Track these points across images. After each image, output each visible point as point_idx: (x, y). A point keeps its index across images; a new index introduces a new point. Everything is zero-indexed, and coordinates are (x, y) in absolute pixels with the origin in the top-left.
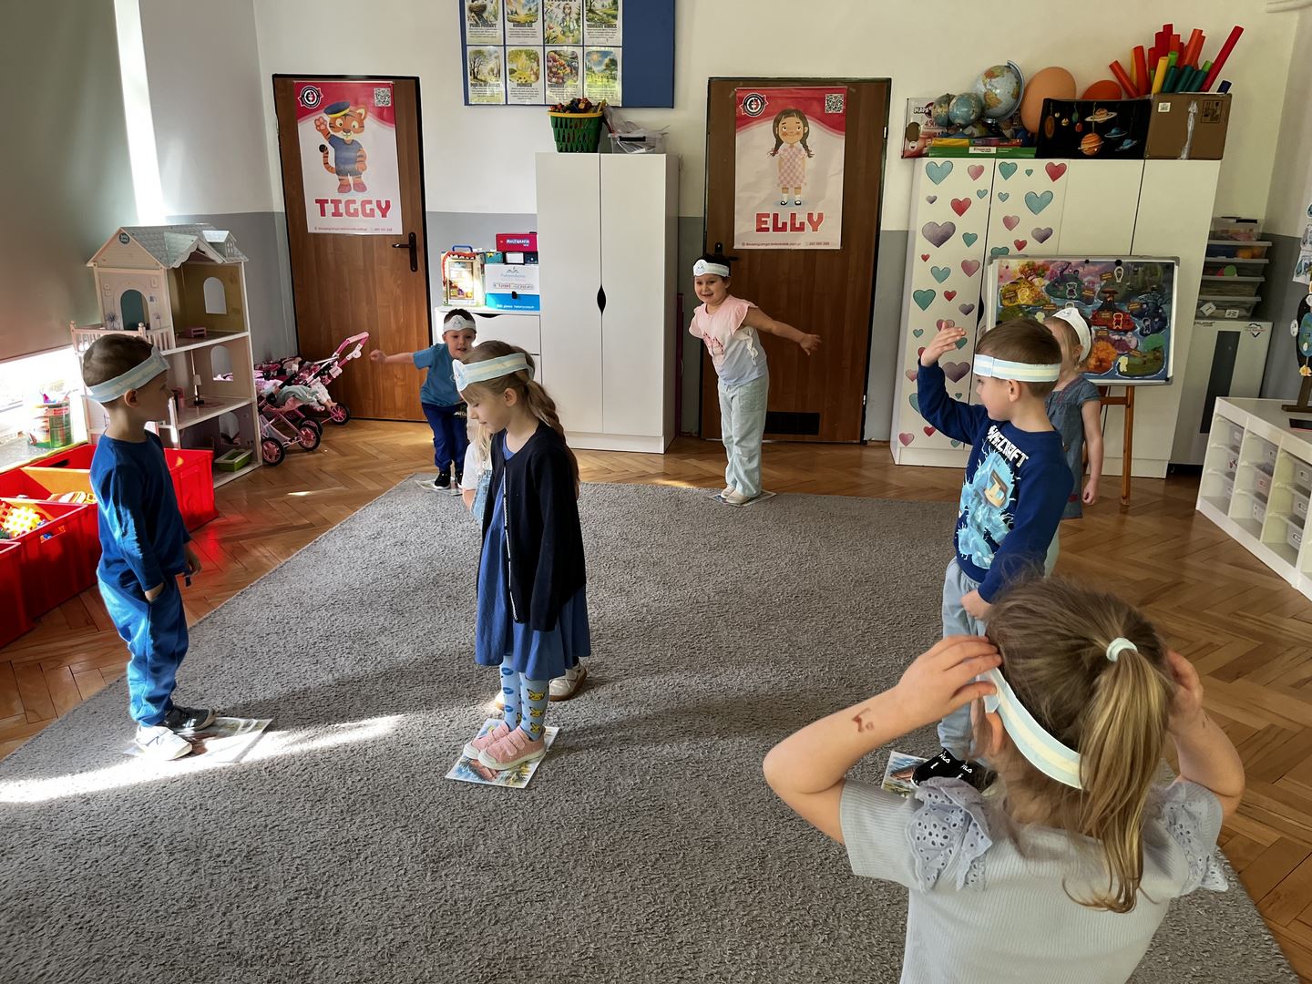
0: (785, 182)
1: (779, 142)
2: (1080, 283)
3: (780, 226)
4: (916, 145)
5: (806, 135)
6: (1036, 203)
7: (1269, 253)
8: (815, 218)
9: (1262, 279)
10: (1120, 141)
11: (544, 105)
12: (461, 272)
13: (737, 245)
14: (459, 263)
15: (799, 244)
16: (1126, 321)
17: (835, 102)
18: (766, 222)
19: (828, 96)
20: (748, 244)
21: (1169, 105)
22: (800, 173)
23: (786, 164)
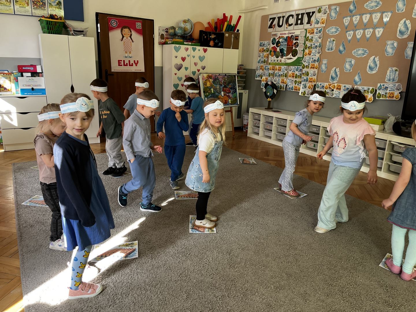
0: (126, 50)
1: (123, 37)
2: (219, 80)
3: (126, 64)
4: (163, 41)
5: (131, 35)
6: (202, 59)
7: (246, 73)
8: (136, 62)
9: (245, 80)
10: (218, 43)
11: (32, 16)
12: (5, 81)
13: (113, 71)
14: (4, 77)
15: (132, 70)
16: (229, 90)
17: (139, 25)
18: (121, 63)
19: (137, 23)
20: (116, 70)
21: (228, 34)
22: (130, 47)
23: (126, 44)
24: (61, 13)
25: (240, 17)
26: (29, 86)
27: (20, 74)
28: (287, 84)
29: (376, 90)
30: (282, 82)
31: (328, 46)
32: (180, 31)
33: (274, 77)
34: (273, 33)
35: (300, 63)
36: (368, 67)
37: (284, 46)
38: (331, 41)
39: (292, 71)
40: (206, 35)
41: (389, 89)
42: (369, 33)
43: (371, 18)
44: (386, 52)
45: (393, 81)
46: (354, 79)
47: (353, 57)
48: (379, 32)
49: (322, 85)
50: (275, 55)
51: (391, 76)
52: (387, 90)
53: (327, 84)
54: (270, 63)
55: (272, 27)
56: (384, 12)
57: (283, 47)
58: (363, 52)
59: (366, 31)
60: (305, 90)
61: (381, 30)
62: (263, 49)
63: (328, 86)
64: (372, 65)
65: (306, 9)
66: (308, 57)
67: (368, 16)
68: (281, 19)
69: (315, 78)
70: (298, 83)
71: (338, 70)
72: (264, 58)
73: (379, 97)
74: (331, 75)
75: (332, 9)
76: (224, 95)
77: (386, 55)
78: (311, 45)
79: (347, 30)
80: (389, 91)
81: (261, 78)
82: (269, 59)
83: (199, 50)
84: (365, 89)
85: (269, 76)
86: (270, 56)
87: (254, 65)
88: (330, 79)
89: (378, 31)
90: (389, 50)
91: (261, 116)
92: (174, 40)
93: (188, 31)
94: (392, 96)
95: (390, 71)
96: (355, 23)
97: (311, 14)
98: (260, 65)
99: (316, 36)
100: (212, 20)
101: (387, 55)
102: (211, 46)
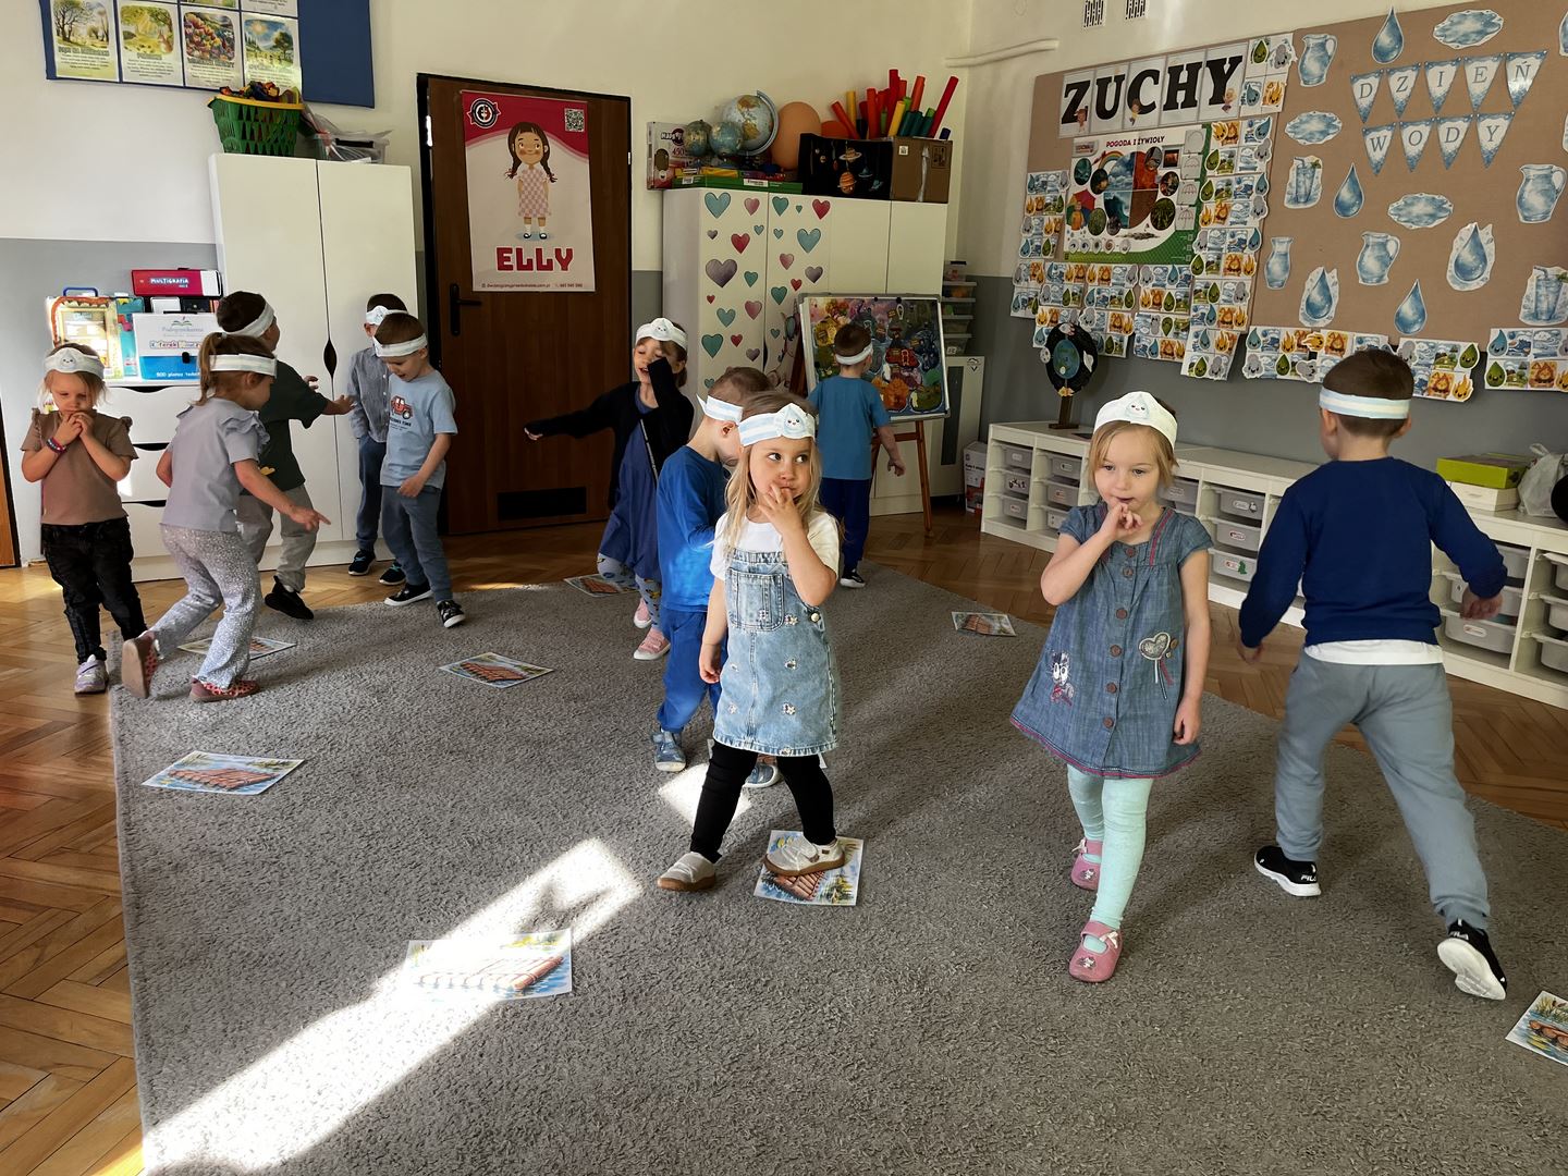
0: (527, 210)
1: (517, 162)
2: (874, 321)
3: (525, 263)
5: (546, 155)
6: (808, 240)
7: (974, 292)
8: (564, 255)
9: (971, 317)
10: (870, 182)
11: (185, 87)
12: (85, 326)
13: (477, 287)
14: (81, 313)
15: (548, 286)
16: (911, 357)
17: (575, 119)
18: (508, 259)
19: (567, 111)
20: (489, 286)
21: (907, 148)
22: (543, 201)
23: (526, 189)
24: (289, 76)
25: (953, 82)
26: (173, 345)
27: (140, 301)
28: (1134, 334)
29: (1484, 355)
30: (1115, 326)
31: (1294, 185)
32: (729, 138)
33: (1083, 307)
34: (1078, 141)
35: (1185, 253)
36: (1451, 266)
37: (1123, 189)
38: (1304, 167)
39: (1154, 282)
40: (826, 150)
41: (1534, 351)
42: (1452, 135)
43: (1460, 78)
44: (1521, 207)
45: (1550, 318)
46: (1398, 313)
47: (1395, 229)
48: (1492, 133)
49: (1269, 337)
50: (1086, 220)
51: (1543, 298)
52: (1528, 353)
53: (1291, 331)
54: (1067, 254)
55: (1075, 120)
56: (1514, 55)
57: (1118, 196)
58: (1430, 209)
59: (1443, 129)
60: (1203, 355)
61: (1501, 125)
62: (1042, 200)
63: (1295, 341)
64: (1468, 258)
65: (1206, 48)
66: (1213, 230)
67: (1450, 71)
68: (1112, 88)
69: (1245, 309)
70: (1177, 327)
71: (1332, 277)
72: (1045, 235)
73: (1495, 382)
74: (1304, 298)
75: (1308, 48)
76: (893, 376)
77: (1521, 218)
78: (1229, 184)
79: (1368, 124)
80: (1536, 356)
81: (1035, 312)
82: (1066, 239)
83: (799, 209)
84: (1441, 351)
85: (1066, 303)
86: (1068, 227)
87: (1006, 260)
88: (1303, 314)
89: (1489, 127)
90: (1535, 199)
91: (1035, 453)
92: (707, 171)
93: (758, 137)
94: (1547, 377)
95: (1539, 280)
96: (1400, 97)
97: (1227, 67)
98: (1029, 262)
99: (1245, 150)
100: (847, 94)
101: (1525, 218)
102: (845, 192)
